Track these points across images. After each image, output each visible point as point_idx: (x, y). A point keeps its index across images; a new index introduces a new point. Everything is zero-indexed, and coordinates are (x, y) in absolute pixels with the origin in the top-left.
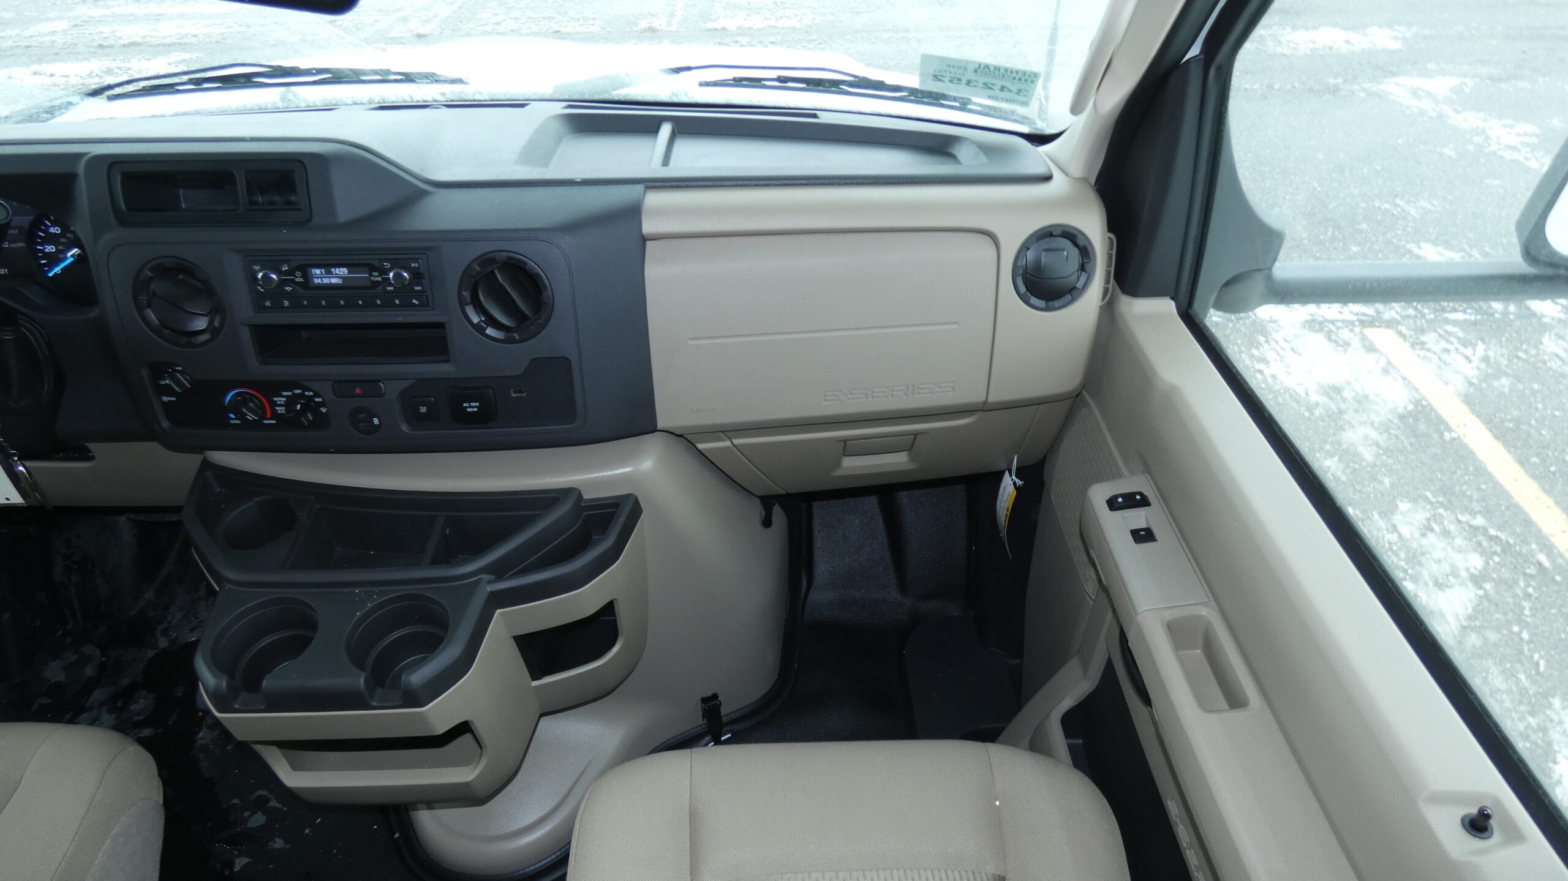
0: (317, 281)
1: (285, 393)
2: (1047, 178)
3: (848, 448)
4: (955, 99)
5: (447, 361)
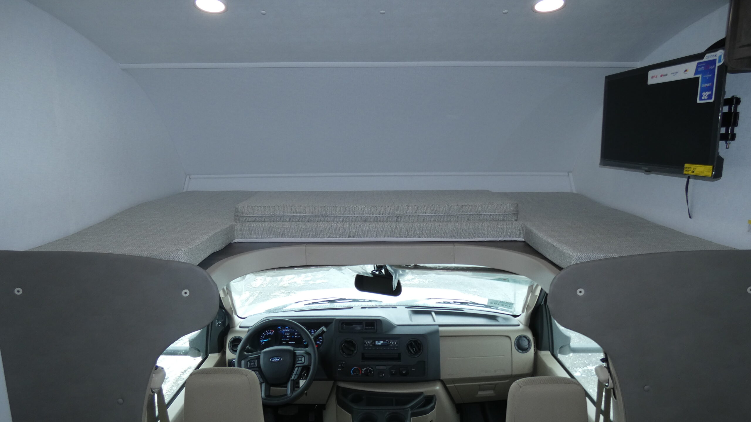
0: (376, 344)
1: (365, 368)
2: (519, 325)
3: (481, 388)
4: (495, 307)
5: (400, 361)
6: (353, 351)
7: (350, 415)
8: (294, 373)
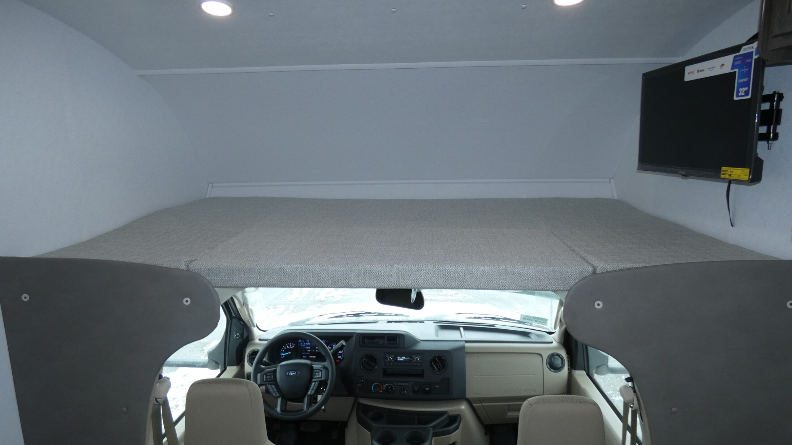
0: (398, 360)
1: (386, 384)
2: (552, 343)
3: (510, 408)
4: (529, 323)
5: (423, 378)
6: (374, 367)
7: (369, 433)
8: (311, 388)
